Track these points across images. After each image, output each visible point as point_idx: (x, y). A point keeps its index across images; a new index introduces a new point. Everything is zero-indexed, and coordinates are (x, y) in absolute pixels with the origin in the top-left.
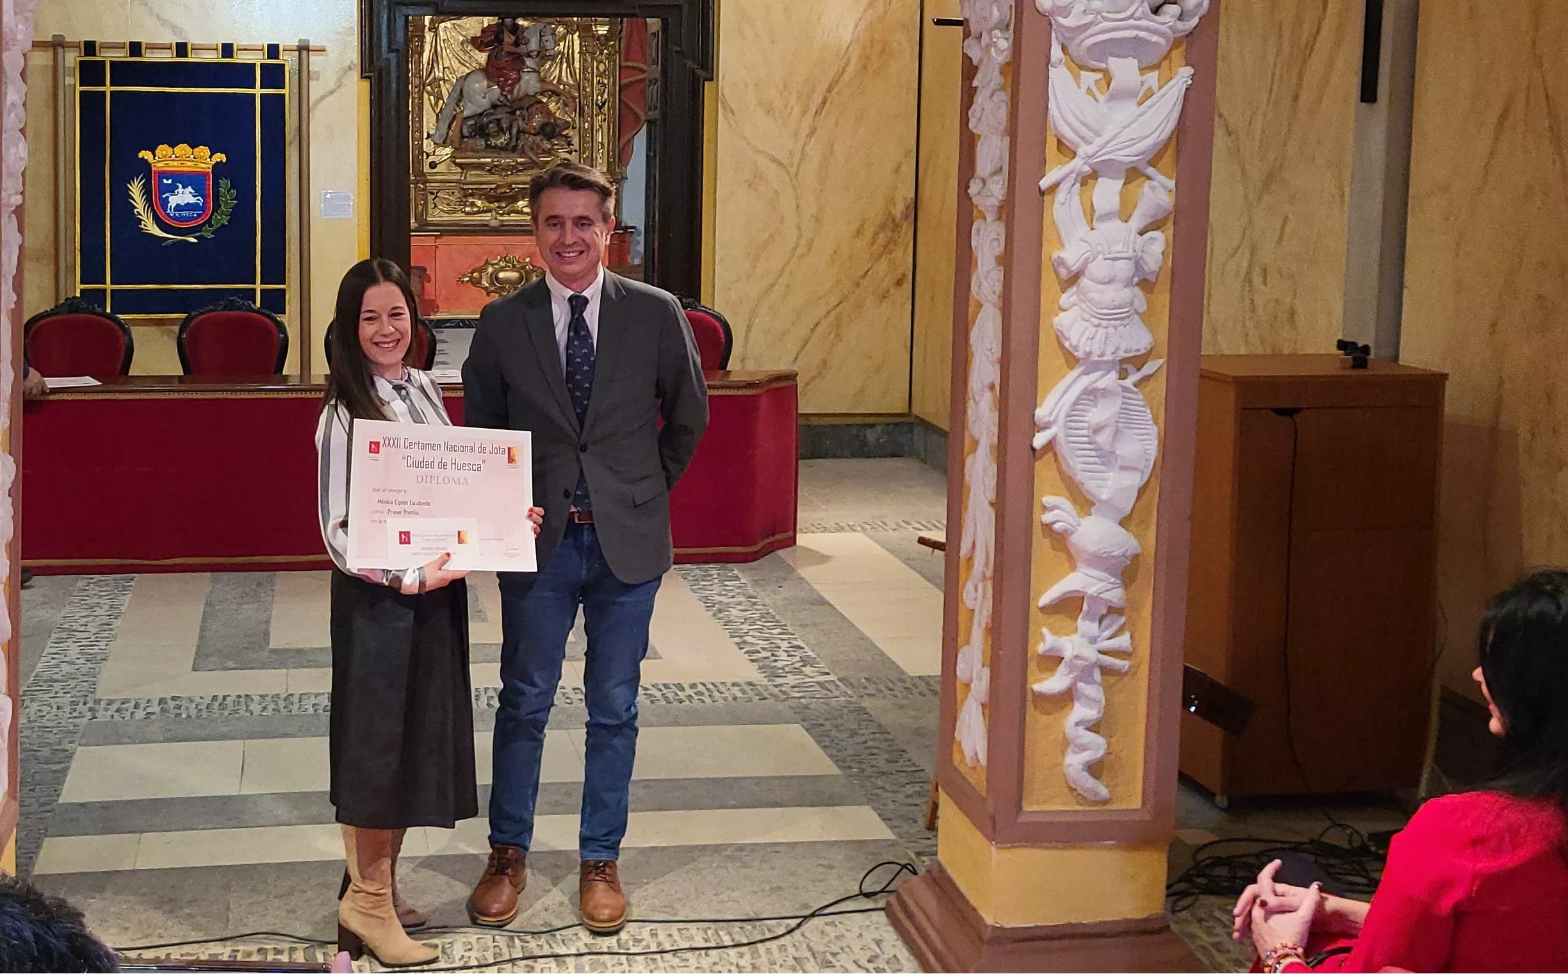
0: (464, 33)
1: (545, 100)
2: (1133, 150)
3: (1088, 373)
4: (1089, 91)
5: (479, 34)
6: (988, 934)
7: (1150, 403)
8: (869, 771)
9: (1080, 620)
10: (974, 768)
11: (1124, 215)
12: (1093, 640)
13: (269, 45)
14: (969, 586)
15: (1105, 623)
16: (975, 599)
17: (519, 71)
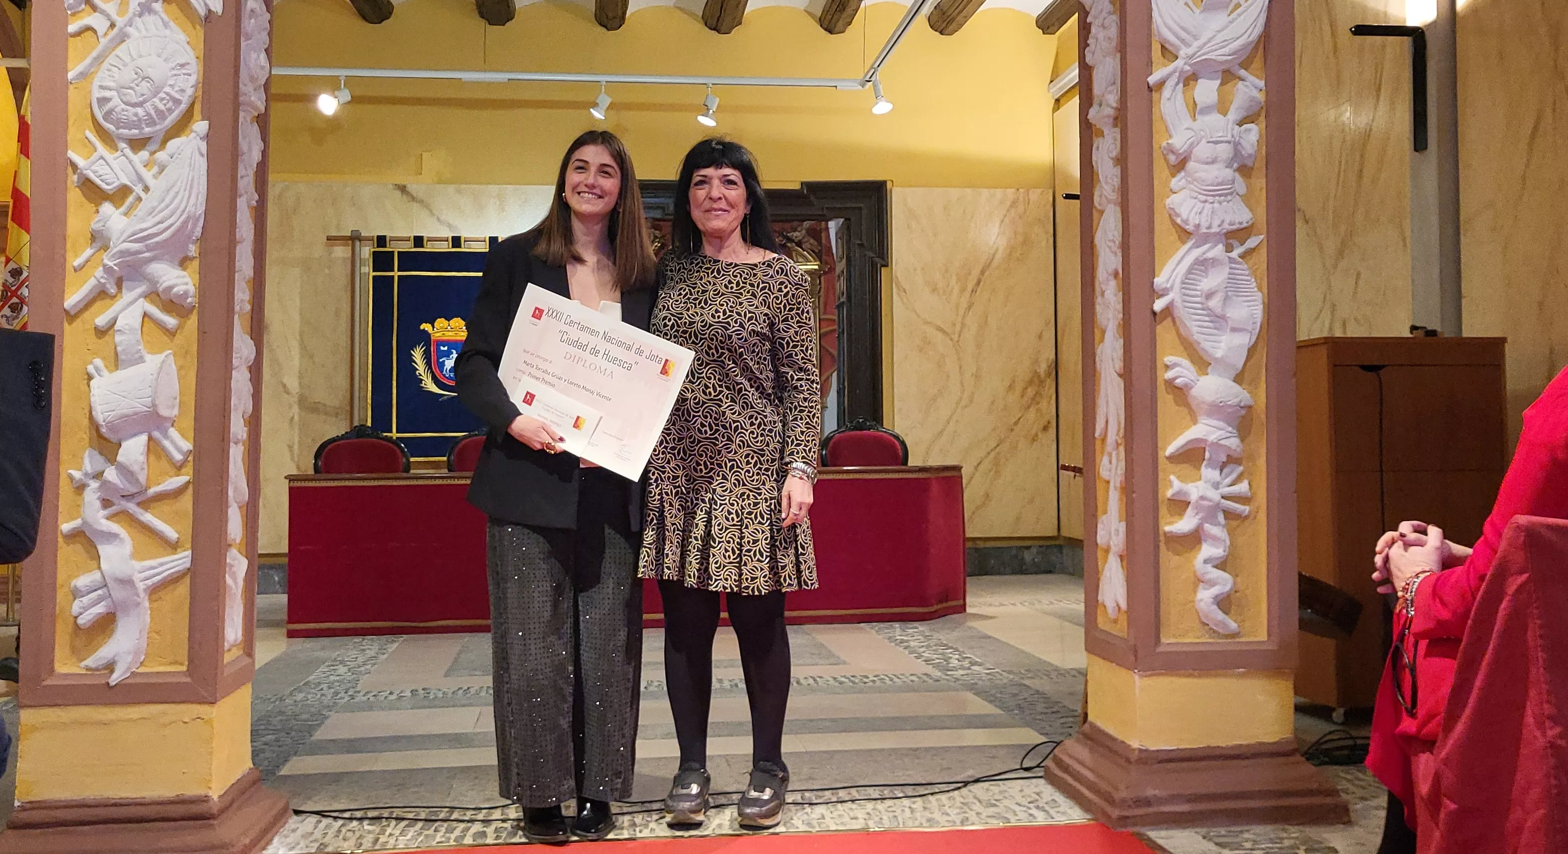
2: (1226, 50)
3: (1197, 246)
6: (1134, 756)
7: (1254, 273)
8: (1028, 713)
9: (1203, 469)
10: (1115, 621)
11: (1222, 108)
14: (1105, 461)
15: (1226, 471)
16: (1110, 470)
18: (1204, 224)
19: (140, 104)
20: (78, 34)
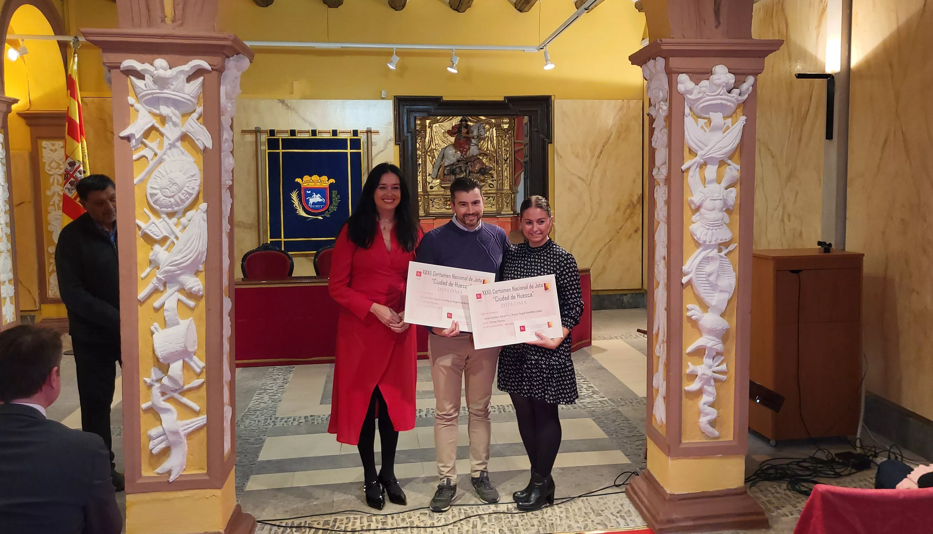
0: (444, 129)
1: (481, 158)
2: (721, 152)
3: (704, 250)
4: (702, 127)
5: (451, 129)
6: (668, 498)
7: (732, 263)
8: (620, 436)
9: (704, 358)
10: (661, 426)
11: (719, 180)
12: (710, 367)
13: (353, 130)
14: (658, 347)
15: (715, 359)
16: (660, 352)
17: (469, 145)
18: (708, 240)
19: (172, 197)
20: (138, 159)
